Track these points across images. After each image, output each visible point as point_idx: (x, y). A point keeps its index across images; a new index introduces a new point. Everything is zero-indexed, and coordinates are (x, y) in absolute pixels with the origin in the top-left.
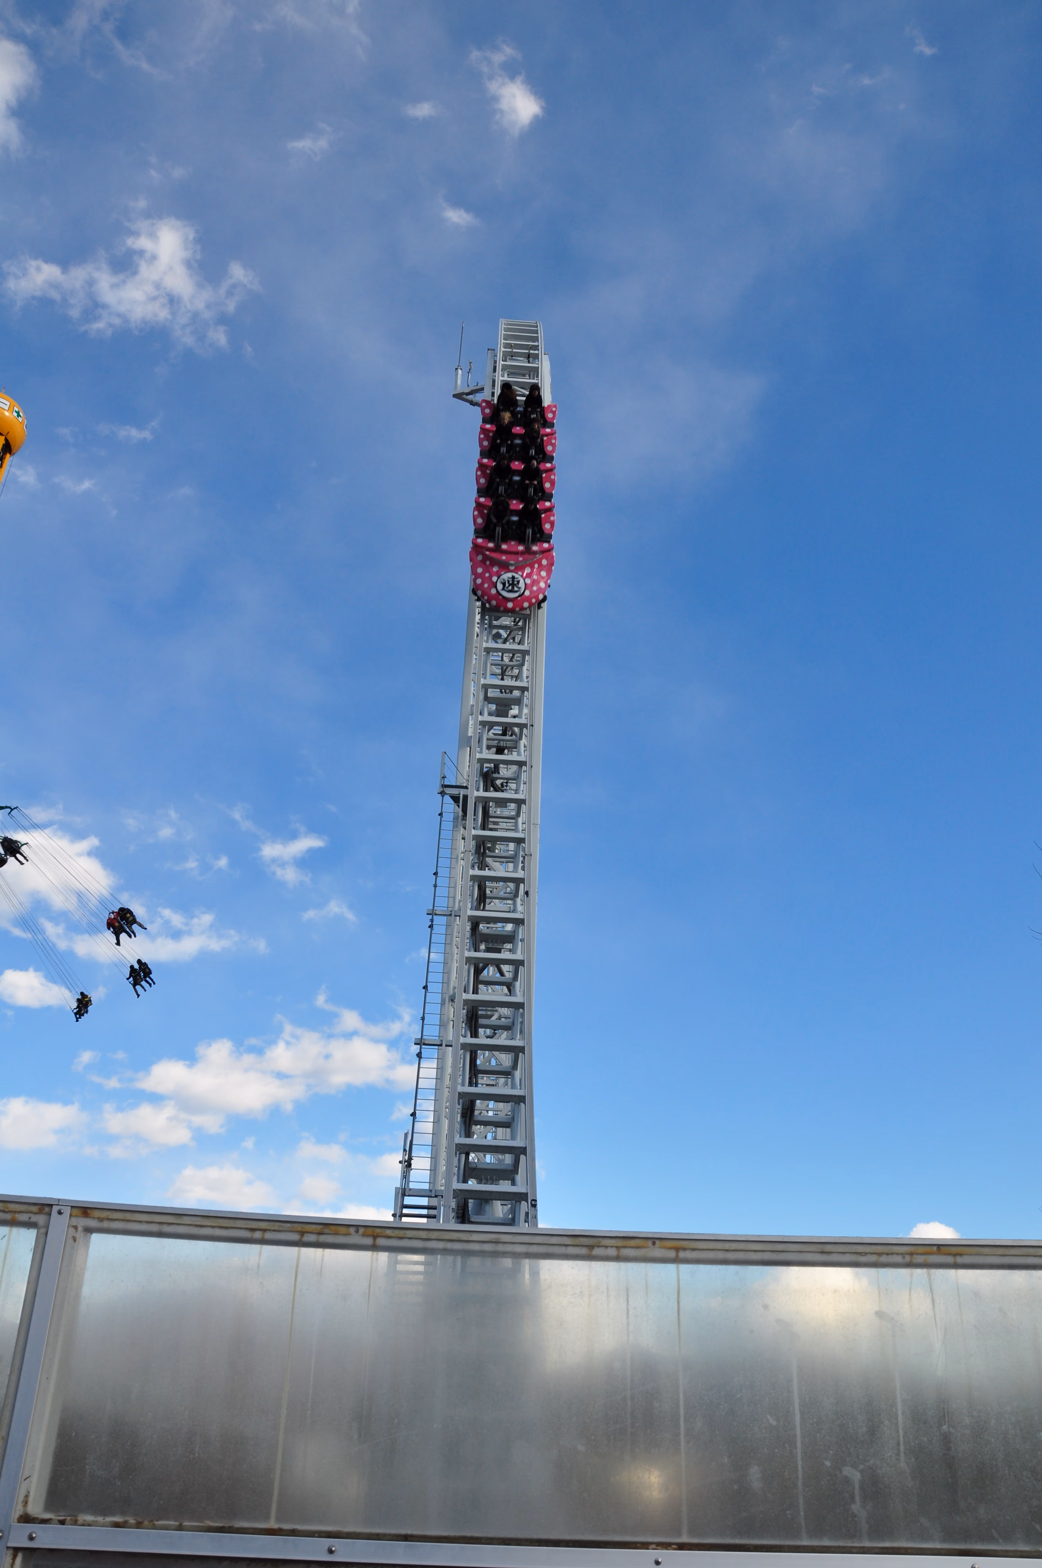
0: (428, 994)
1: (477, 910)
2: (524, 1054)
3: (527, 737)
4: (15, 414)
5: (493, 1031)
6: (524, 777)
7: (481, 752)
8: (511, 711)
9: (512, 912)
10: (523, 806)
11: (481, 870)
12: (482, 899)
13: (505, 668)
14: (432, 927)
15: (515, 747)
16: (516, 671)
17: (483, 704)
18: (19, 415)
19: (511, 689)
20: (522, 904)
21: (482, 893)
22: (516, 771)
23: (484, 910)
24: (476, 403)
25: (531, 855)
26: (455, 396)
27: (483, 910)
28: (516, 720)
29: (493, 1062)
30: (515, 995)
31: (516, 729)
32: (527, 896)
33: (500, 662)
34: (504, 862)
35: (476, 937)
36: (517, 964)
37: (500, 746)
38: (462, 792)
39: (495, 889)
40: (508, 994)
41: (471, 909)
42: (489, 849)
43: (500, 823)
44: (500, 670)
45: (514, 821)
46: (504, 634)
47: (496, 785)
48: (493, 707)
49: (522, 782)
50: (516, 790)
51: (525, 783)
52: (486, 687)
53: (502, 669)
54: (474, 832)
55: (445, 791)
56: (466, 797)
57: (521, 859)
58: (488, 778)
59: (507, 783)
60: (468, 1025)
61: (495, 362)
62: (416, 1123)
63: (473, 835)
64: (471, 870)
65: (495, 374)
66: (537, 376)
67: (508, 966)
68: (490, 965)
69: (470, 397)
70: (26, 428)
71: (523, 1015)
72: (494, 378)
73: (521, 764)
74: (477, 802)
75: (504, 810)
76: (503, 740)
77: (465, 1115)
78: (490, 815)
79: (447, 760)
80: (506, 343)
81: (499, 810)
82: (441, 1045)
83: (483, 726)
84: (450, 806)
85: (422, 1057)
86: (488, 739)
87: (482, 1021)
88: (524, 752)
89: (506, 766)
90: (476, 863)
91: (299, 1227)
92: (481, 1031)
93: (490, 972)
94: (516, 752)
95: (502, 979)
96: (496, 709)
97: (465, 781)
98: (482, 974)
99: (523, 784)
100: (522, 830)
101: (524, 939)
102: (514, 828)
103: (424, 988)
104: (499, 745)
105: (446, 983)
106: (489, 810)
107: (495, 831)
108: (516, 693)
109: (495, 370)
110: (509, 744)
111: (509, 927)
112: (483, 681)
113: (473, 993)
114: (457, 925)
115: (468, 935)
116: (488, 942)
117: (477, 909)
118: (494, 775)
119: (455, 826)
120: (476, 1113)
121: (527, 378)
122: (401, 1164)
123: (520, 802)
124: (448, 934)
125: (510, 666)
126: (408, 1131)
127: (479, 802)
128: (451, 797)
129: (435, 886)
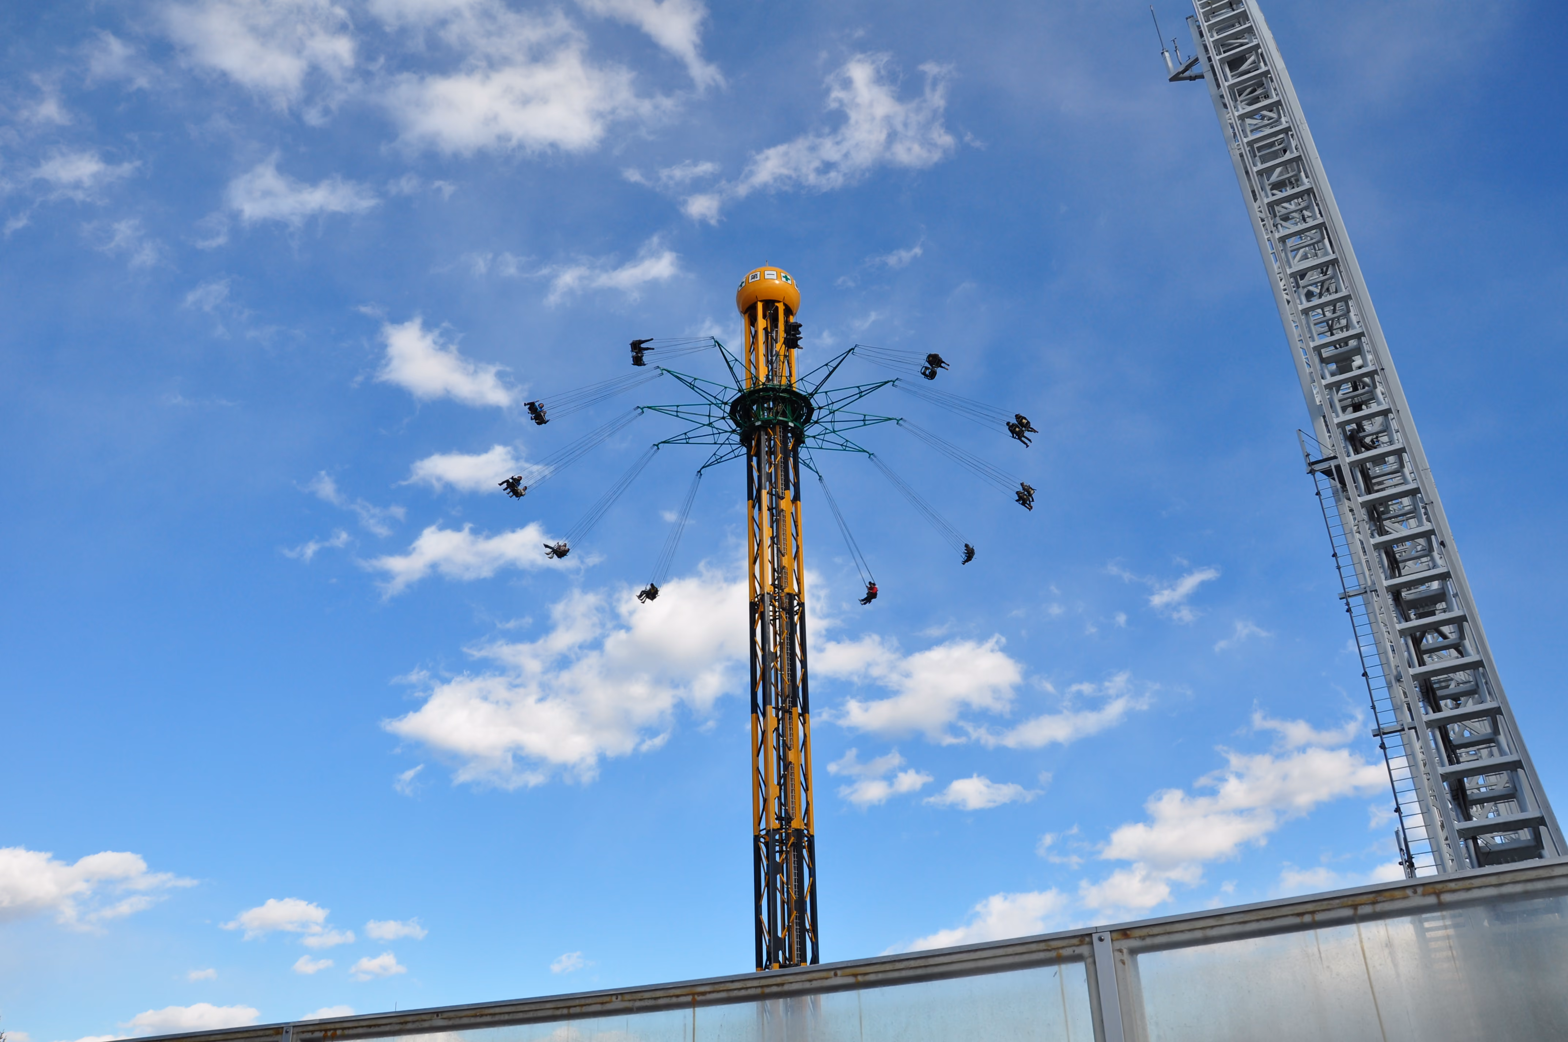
0: (1369, 680)
1: (1394, 578)
2: (1502, 715)
3: (1381, 383)
4: (784, 279)
5: (1455, 702)
6: (1394, 425)
7: (1338, 416)
8: (1354, 363)
9: (1433, 568)
10: (1405, 455)
11: (1382, 535)
12: (1394, 566)
13: (1330, 322)
14: (1351, 610)
15: (1373, 397)
16: (1344, 322)
17: (1321, 367)
18: (787, 279)
19: (1345, 341)
20: (1441, 557)
21: (1392, 559)
22: (1382, 422)
23: (1400, 575)
24: (1196, 76)
25: (1432, 502)
26: (1171, 80)
27: (1399, 577)
28: (1364, 370)
29: (1467, 734)
30: (1469, 655)
31: (1366, 380)
32: (1444, 546)
33: (1325, 319)
34: (1404, 521)
35: (1402, 607)
36: (1459, 622)
37: (1356, 403)
38: (1333, 464)
39: (1404, 553)
40: (1459, 656)
41: (1386, 579)
42: (1383, 513)
43: (1384, 482)
44: (1327, 327)
45: (1399, 474)
46: (1316, 290)
47: (1367, 444)
48: (1333, 367)
49: (1394, 432)
50: (1390, 442)
51: (1397, 431)
52: (1318, 349)
53: (1328, 324)
54: (1360, 500)
55: (1315, 469)
56: (1338, 468)
57: (1423, 511)
58: (1356, 440)
59: (1377, 438)
60: (1426, 700)
61: (1199, 27)
62: (1403, 818)
63: (1361, 503)
64: (1371, 539)
65: (1203, 38)
66: (1248, 20)
67: (1447, 626)
68: (1427, 634)
69: (1187, 74)
70: (797, 287)
71: (1484, 675)
72: (1204, 43)
73: (1385, 413)
74: (1353, 468)
75: (1383, 467)
76: (1357, 396)
77: (1456, 797)
78: (1372, 476)
79: (1304, 437)
80: (1202, 3)
81: (1377, 469)
82: (1403, 730)
83: (1330, 389)
84: (1325, 483)
85: (1386, 747)
86: (1340, 401)
87: (1439, 693)
88: (1384, 400)
89: (1370, 422)
90: (1374, 530)
91: (1350, 901)
92: (1442, 703)
93: (1430, 640)
94: (1375, 403)
95: (1446, 642)
96: (1337, 367)
97: (1331, 452)
98: (1422, 644)
99: (1396, 432)
100: (1413, 480)
101: (1457, 593)
102: (1402, 481)
103: (1363, 675)
104: (1354, 402)
105: (1385, 664)
106: (1368, 473)
107: (1382, 491)
108: (1353, 343)
109: (1202, 35)
110: (1364, 398)
111: (1435, 585)
112: (1312, 345)
113: (1420, 666)
114: (1376, 601)
115: (1392, 608)
116: (1417, 608)
117: (1393, 576)
118: (1360, 434)
119: (1338, 501)
120: (1468, 792)
121: (1237, 26)
122: (1402, 866)
123: (1399, 453)
124: (1370, 612)
125: (1335, 318)
126: (1398, 828)
127: (1354, 468)
128: (1322, 472)
129: (1339, 568)
